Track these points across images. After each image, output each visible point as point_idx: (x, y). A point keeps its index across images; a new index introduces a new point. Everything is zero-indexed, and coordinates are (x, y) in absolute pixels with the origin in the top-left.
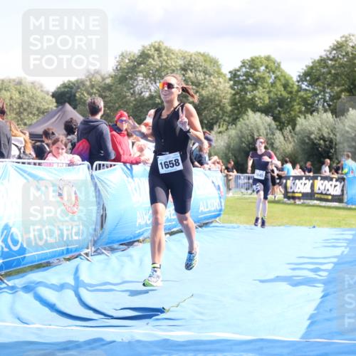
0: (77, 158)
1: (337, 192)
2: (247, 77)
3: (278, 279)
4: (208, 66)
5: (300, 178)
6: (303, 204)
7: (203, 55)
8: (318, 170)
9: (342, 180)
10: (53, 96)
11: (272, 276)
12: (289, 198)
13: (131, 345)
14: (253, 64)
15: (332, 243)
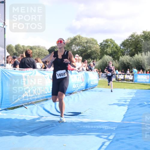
1: (131, 78)
2: (105, 46)
3: (114, 104)
4: (93, 41)
6: (121, 82)
7: (92, 39)
8: (125, 72)
9: (133, 75)
10: (48, 50)
12: (117, 80)
13: (71, 123)
14: (107, 41)
15: (130, 94)
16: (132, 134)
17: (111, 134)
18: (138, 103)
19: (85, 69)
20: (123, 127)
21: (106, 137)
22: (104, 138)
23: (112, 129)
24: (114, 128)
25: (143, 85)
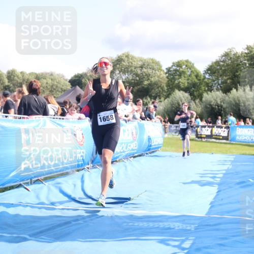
0: (83, 116)
1: (225, 134)
2: (175, 73)
3: (193, 182)
4: (154, 65)
5: (204, 127)
6: (206, 141)
7: (152, 60)
8: (214, 122)
9: (228, 128)
10: (70, 81)
11: (189, 181)
12: (198, 138)
13: (112, 218)
14: (179, 64)
15: (223, 163)
16: (226, 239)
17: (187, 239)
18: (238, 181)
19: (138, 116)
20: (210, 225)
21: (177, 243)
22: (175, 246)
23: (188, 228)
24: (192, 227)
25: (247, 148)
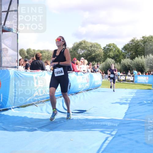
1: (132, 79)
2: (107, 49)
3: (116, 103)
4: (97, 46)
5: (122, 76)
6: (123, 83)
7: (96, 43)
8: (127, 73)
9: (133, 76)
12: (119, 81)
14: (109, 46)
15: (131, 93)
16: (133, 130)
17: (114, 130)
18: (138, 102)
19: (90, 70)
20: (125, 124)
21: (109, 132)
22: (108, 134)
23: (115, 125)
24: (116, 125)
25: (143, 86)
